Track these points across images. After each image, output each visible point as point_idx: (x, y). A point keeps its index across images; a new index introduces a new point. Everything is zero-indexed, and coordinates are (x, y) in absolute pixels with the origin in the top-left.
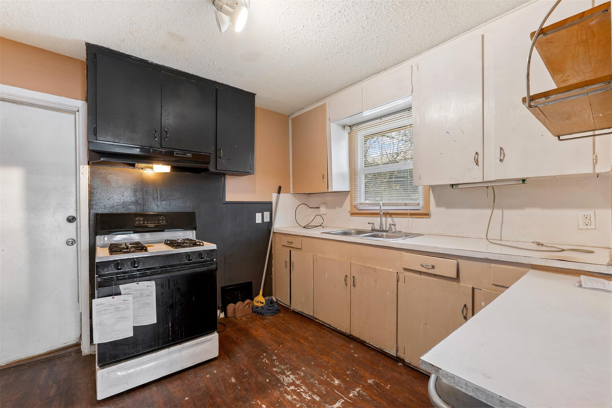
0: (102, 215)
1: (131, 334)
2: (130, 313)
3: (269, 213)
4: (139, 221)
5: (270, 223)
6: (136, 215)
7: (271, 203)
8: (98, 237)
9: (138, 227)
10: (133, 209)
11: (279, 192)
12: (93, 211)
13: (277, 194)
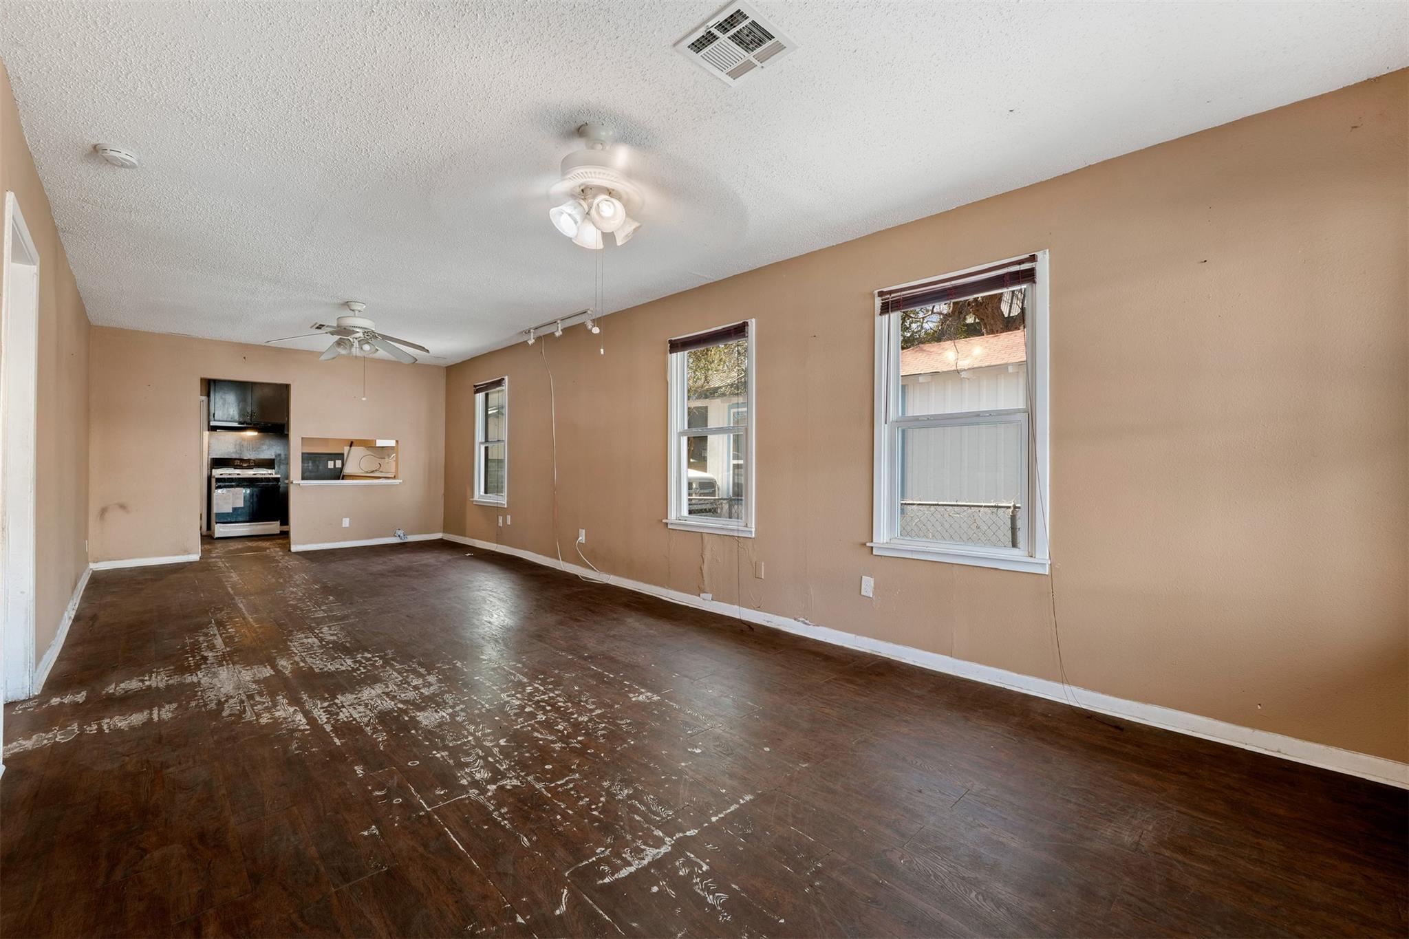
0: (216, 459)
1: (231, 511)
2: (231, 501)
3: (340, 461)
4: (238, 462)
5: (342, 469)
6: (235, 459)
7: (343, 454)
8: (213, 470)
9: (237, 466)
10: (234, 456)
11: (351, 446)
12: (210, 457)
13: (348, 447)
